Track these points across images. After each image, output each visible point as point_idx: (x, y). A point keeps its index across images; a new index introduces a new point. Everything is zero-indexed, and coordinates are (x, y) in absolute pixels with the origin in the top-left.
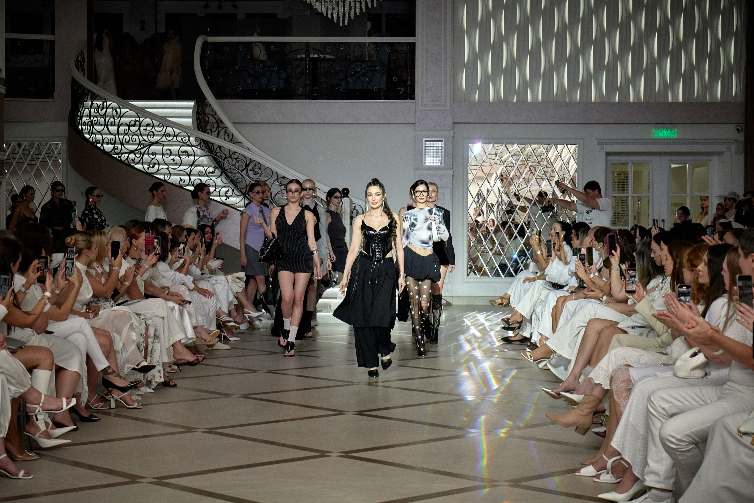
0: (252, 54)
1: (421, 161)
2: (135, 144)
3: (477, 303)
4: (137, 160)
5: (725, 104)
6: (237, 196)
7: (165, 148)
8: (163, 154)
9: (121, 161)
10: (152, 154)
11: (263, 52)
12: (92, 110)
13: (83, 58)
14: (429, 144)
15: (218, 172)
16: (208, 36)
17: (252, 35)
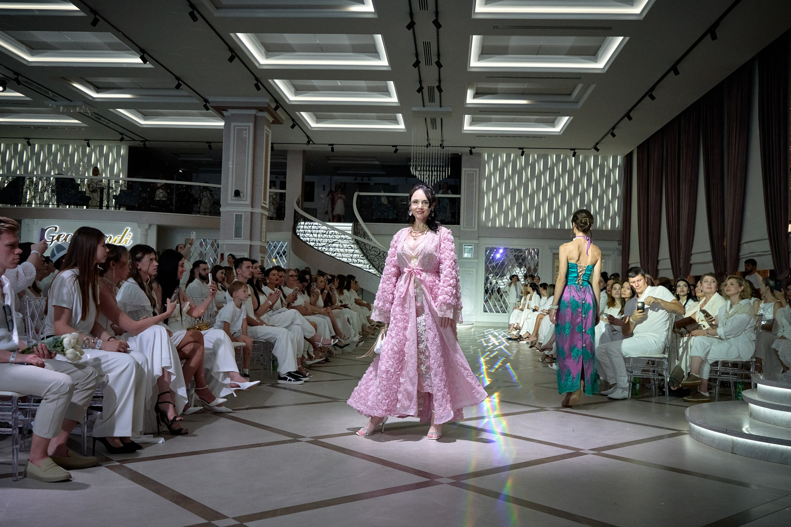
0: (380, 201)
1: (462, 255)
2: (325, 243)
3: (488, 325)
4: (326, 250)
5: (612, 231)
6: (373, 269)
7: (340, 245)
8: (339, 248)
9: (318, 250)
10: (334, 247)
11: (386, 201)
12: (305, 226)
13: (299, 201)
14: (466, 247)
15: (364, 258)
16: (360, 192)
17: (381, 192)
